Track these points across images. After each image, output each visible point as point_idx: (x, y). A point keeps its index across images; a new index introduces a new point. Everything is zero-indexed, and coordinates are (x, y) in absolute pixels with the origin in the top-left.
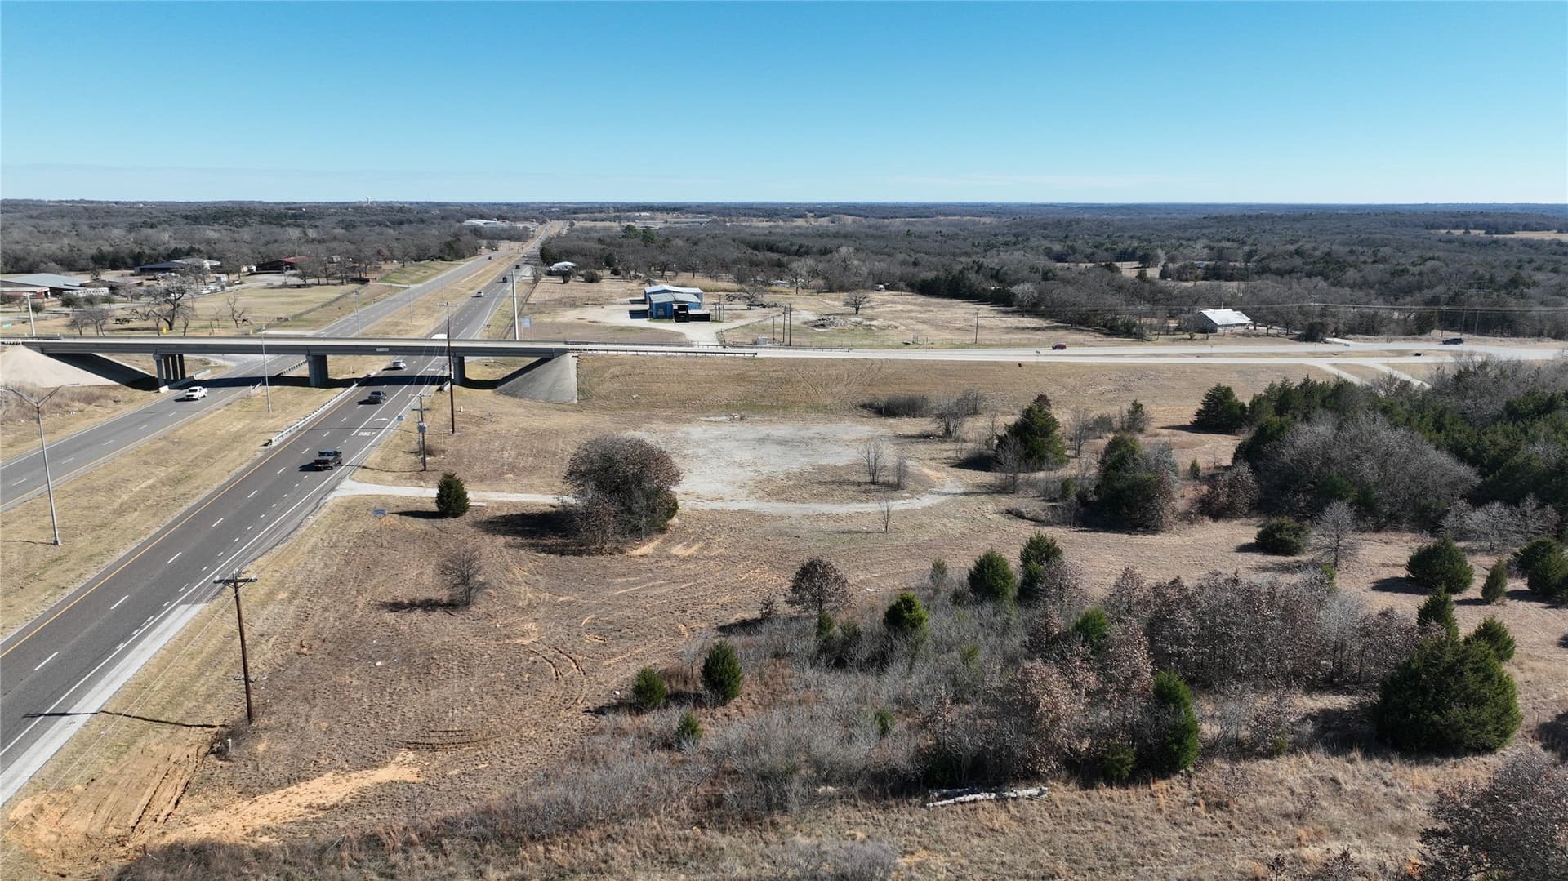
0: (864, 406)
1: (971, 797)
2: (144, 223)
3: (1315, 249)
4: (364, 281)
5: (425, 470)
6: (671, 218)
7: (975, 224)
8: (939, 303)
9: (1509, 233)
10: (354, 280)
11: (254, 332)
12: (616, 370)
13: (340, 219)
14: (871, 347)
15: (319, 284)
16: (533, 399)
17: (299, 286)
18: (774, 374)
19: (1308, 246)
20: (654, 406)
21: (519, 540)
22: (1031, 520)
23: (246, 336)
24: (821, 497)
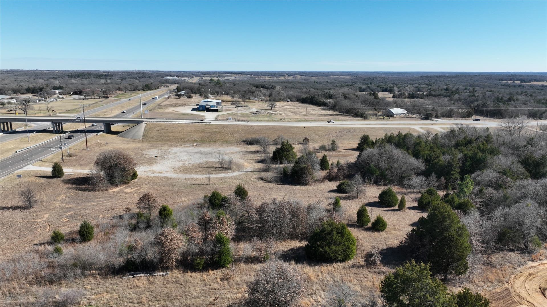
0: (243, 141)
1: (140, 275)
2: (54, 77)
3: (453, 88)
4: (107, 97)
5: (63, 162)
6: (237, 76)
7: (343, 78)
8: (304, 106)
9: (528, 82)
10: (104, 97)
11: (53, 115)
12: (158, 128)
13: (121, 76)
14: (268, 121)
15: (91, 99)
16: (128, 138)
17: (83, 99)
18: (214, 130)
19: (451, 87)
20: (168, 140)
21: (74, 186)
22: (265, 181)
23: (50, 116)
24: (197, 173)
